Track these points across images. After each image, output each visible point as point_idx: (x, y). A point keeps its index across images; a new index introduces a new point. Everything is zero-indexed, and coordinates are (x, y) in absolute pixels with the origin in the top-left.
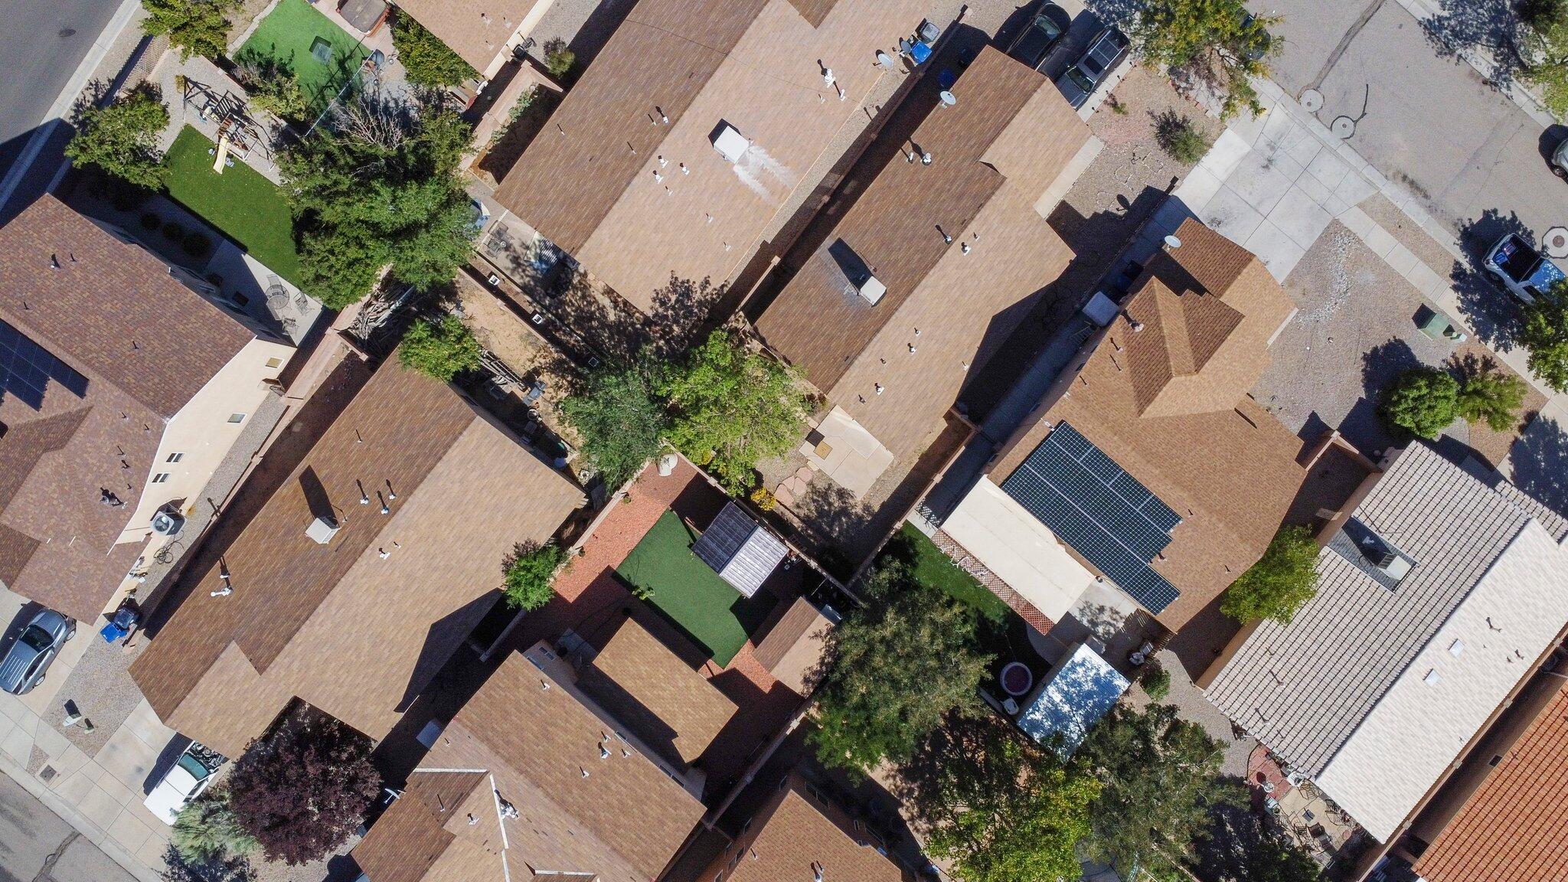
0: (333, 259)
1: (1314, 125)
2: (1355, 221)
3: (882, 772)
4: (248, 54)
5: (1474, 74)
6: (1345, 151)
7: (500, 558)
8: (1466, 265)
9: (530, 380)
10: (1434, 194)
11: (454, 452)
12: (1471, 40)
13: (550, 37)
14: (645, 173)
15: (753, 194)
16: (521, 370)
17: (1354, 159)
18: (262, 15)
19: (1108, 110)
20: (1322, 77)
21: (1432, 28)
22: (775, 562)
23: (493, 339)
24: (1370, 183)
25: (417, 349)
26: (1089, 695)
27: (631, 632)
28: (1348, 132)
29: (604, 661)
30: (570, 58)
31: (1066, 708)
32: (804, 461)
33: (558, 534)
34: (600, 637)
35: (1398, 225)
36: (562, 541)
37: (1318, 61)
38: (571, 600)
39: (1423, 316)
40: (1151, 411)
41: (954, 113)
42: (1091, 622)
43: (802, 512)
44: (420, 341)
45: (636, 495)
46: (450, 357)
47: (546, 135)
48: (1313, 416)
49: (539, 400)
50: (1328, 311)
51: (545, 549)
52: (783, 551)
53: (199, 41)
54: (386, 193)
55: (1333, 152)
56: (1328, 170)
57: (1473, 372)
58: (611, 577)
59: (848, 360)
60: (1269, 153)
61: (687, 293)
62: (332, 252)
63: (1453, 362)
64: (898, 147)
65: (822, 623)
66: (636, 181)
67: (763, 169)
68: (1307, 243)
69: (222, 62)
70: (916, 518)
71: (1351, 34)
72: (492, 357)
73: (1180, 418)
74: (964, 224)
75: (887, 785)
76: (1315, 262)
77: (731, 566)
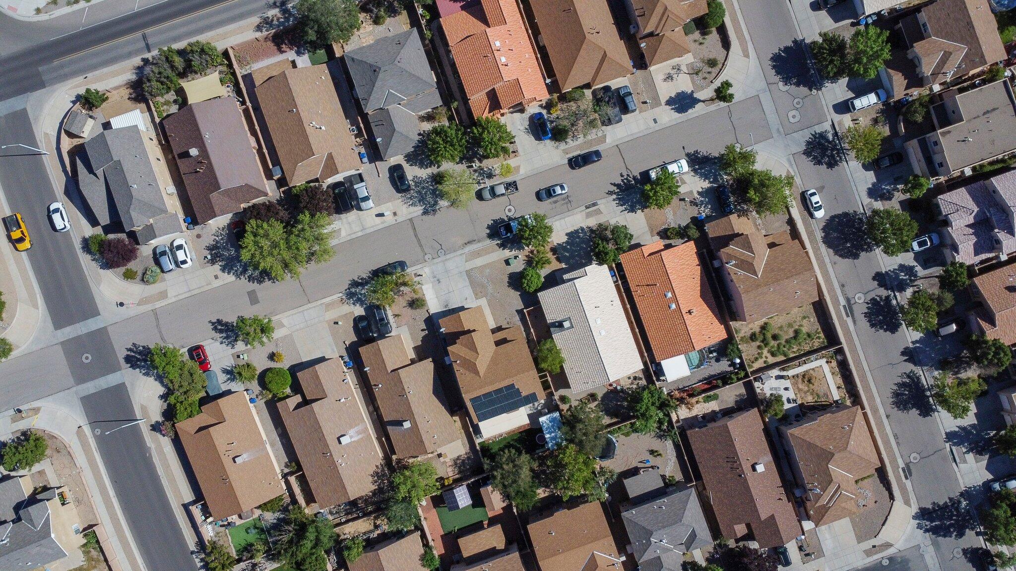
0: (312, 564)
1: (435, 261)
2: (469, 265)
3: (542, 493)
4: (240, 552)
5: (447, 207)
6: (448, 257)
7: (420, 566)
8: (499, 242)
9: (376, 527)
10: (475, 238)
11: (384, 563)
12: (436, 203)
13: (284, 465)
14: (339, 468)
15: (362, 438)
16: (372, 527)
17: (452, 255)
18: (230, 542)
19: (396, 318)
20: (423, 250)
21: (425, 212)
22: (466, 490)
23: (359, 530)
24: (461, 255)
25: (350, 557)
26: (553, 426)
27: (462, 542)
28: (443, 252)
29: (466, 554)
30: (294, 464)
31: (553, 434)
32: (445, 462)
33: (424, 545)
34: (458, 550)
35: (478, 254)
36: (426, 545)
37: (418, 249)
38: (444, 552)
39: (507, 262)
40: (482, 374)
41: (373, 370)
42: (535, 409)
43: (457, 472)
44: (348, 554)
45: (427, 516)
46: (358, 549)
47: (312, 485)
48: (517, 311)
49: (384, 527)
50: (490, 289)
51: (425, 552)
52: (465, 487)
53: (229, 564)
54: (305, 542)
55: (446, 260)
56: (451, 265)
57: (532, 258)
58: (444, 537)
59: (422, 441)
60: (436, 279)
61: (377, 473)
62: (310, 563)
63: (524, 262)
64: (372, 389)
65: (490, 488)
66: (340, 472)
67: (357, 432)
68: (467, 283)
69: (239, 561)
70: (478, 441)
71: (416, 236)
72: (365, 533)
73: (488, 366)
74: (403, 389)
75: (547, 494)
76: (474, 284)
77: (460, 504)
